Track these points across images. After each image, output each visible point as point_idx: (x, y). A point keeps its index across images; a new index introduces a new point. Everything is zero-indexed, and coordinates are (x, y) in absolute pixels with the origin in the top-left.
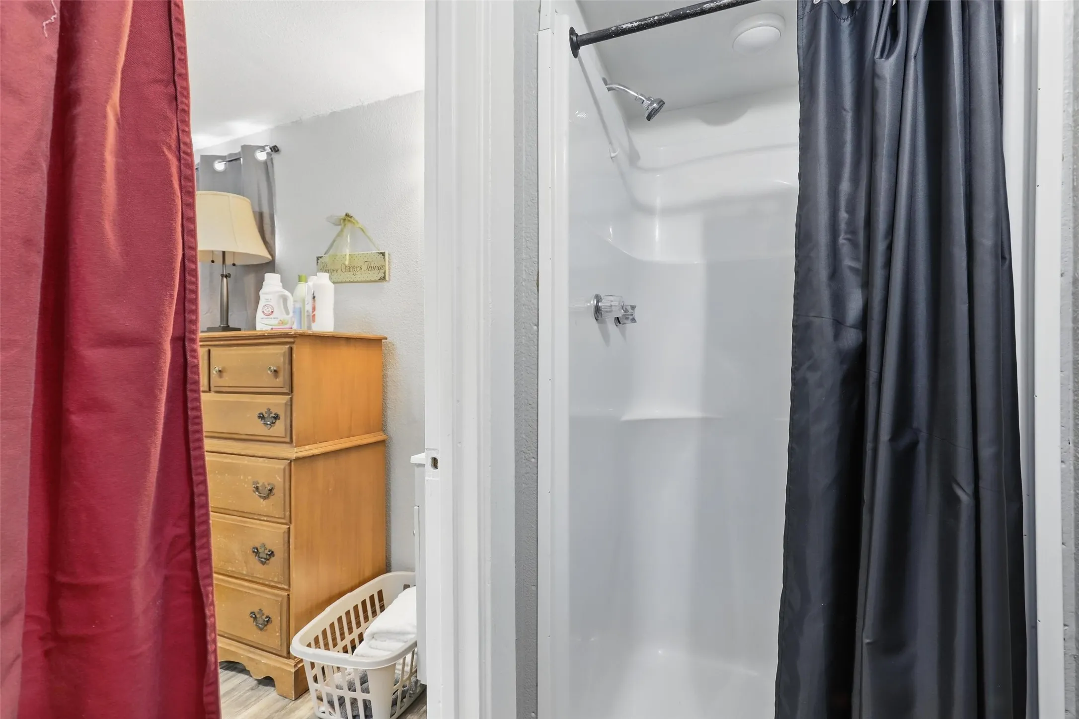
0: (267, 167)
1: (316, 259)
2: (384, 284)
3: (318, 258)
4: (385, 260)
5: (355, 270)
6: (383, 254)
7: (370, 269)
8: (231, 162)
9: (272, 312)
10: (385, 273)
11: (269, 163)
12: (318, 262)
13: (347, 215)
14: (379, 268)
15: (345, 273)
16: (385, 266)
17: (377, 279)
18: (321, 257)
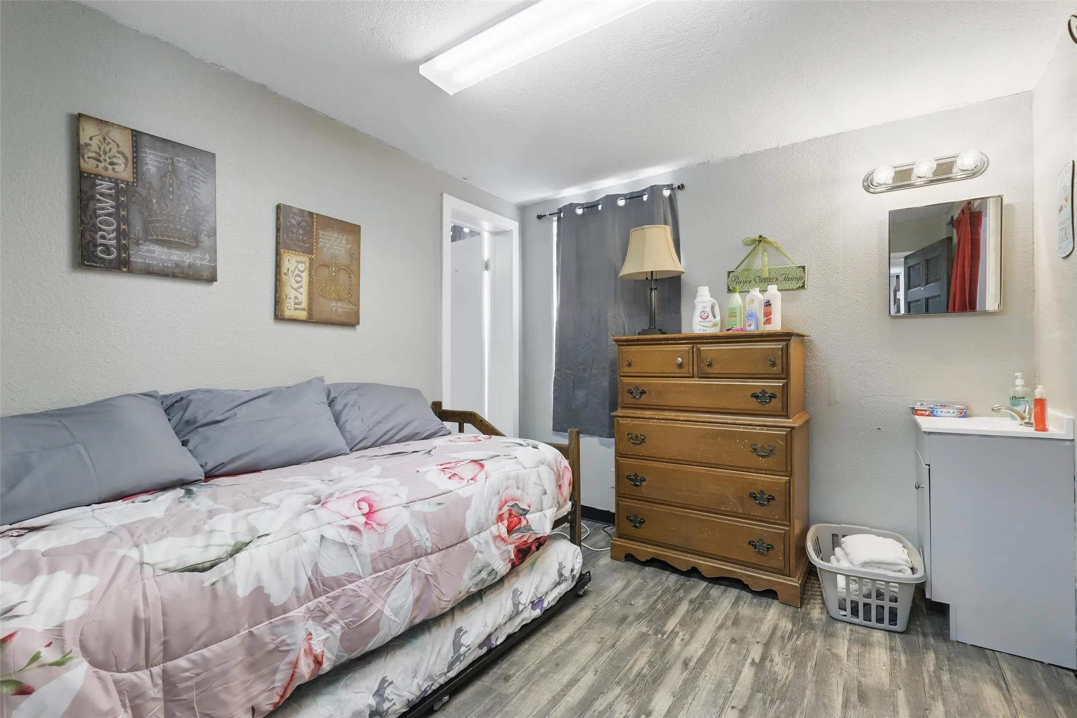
0: (672, 199)
1: (727, 274)
2: (802, 291)
3: (729, 273)
4: (805, 273)
5: (771, 281)
6: (803, 268)
7: (787, 280)
8: (632, 199)
9: (708, 316)
10: (804, 283)
11: (673, 197)
12: (729, 276)
13: (760, 237)
14: (798, 279)
15: (759, 284)
16: (805, 277)
17: (795, 288)
18: (733, 272)
